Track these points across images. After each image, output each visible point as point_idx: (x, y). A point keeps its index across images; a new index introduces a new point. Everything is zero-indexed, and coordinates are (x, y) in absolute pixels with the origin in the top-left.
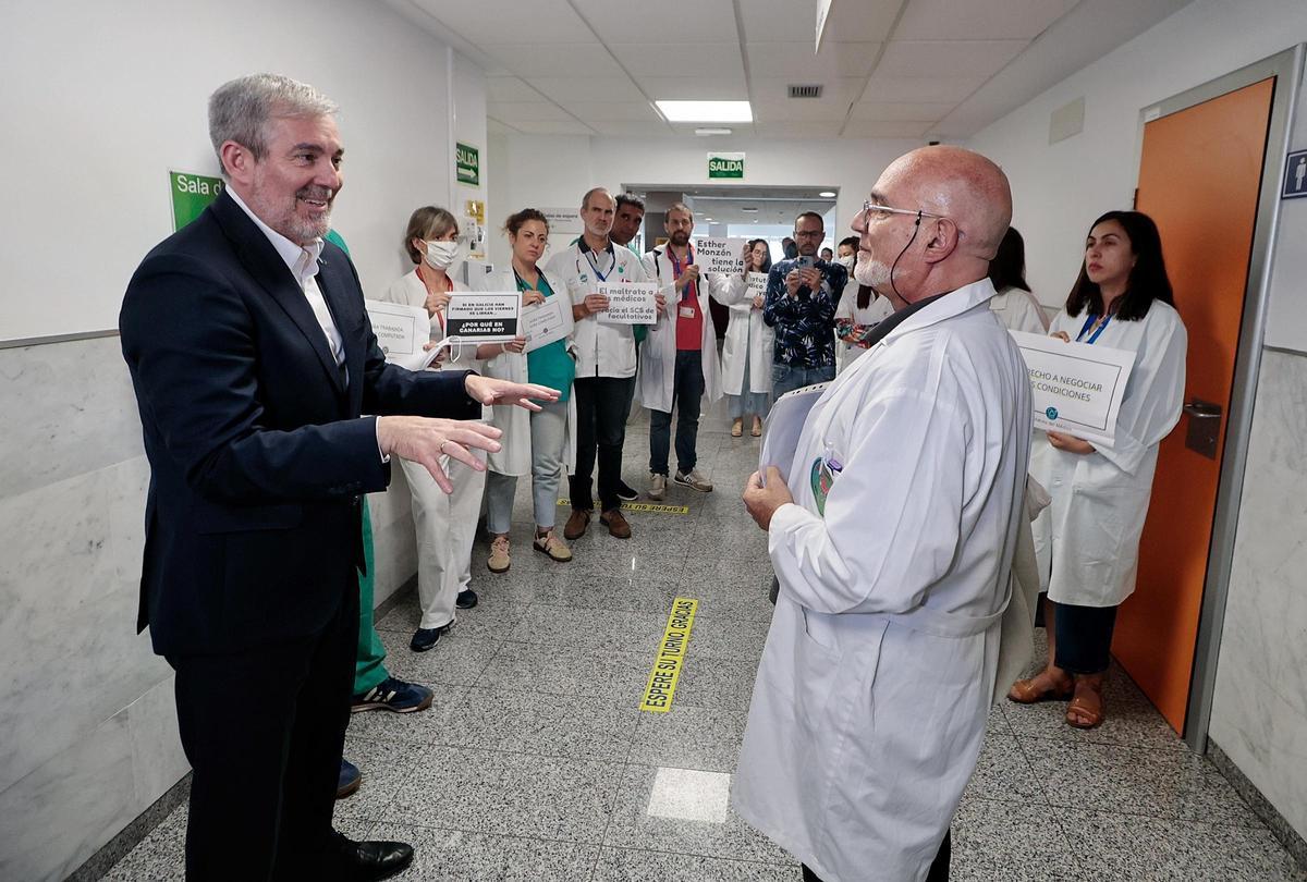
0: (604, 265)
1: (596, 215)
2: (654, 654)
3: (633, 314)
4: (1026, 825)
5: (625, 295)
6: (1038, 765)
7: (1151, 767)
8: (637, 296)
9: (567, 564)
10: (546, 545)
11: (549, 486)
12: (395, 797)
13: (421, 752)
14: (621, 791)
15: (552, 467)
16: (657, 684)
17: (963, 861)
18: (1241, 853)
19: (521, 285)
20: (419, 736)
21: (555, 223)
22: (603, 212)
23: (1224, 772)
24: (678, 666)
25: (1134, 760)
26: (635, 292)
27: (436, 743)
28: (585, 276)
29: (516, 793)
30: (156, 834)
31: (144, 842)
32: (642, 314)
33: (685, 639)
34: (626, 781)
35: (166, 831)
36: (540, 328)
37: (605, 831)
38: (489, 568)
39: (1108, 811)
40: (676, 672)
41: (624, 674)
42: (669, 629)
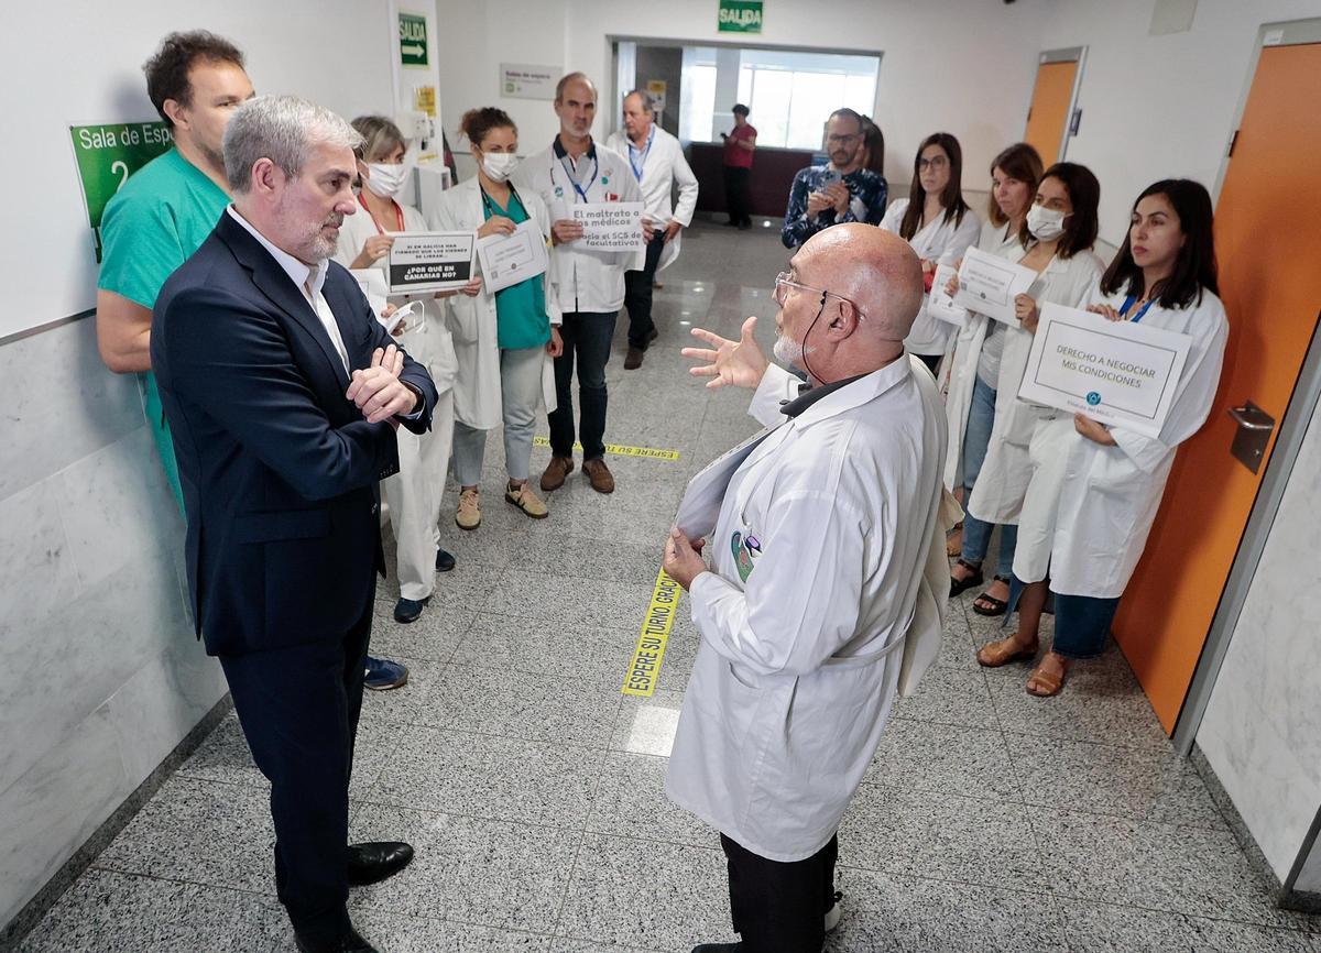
0: (583, 176)
1: (573, 111)
2: (638, 632)
3: (616, 240)
4: (997, 823)
5: (605, 218)
6: (1020, 763)
7: (1132, 767)
8: (620, 218)
9: (543, 521)
10: (519, 499)
11: (523, 437)
12: (379, 778)
13: (401, 732)
14: (603, 778)
15: (526, 417)
16: (640, 666)
17: (931, 856)
18: (1199, 854)
19: (488, 204)
20: (396, 716)
21: (522, 85)
22: (582, 106)
23: (1202, 774)
24: (662, 646)
25: (1117, 760)
26: (617, 214)
27: (415, 723)
28: (560, 189)
29: (499, 777)
30: (149, 807)
31: (140, 815)
32: (626, 240)
33: (671, 614)
34: (607, 767)
35: (159, 805)
36: (508, 263)
37: (587, 817)
38: (458, 524)
39: (1080, 811)
40: (660, 652)
41: (606, 654)
42: (655, 604)
